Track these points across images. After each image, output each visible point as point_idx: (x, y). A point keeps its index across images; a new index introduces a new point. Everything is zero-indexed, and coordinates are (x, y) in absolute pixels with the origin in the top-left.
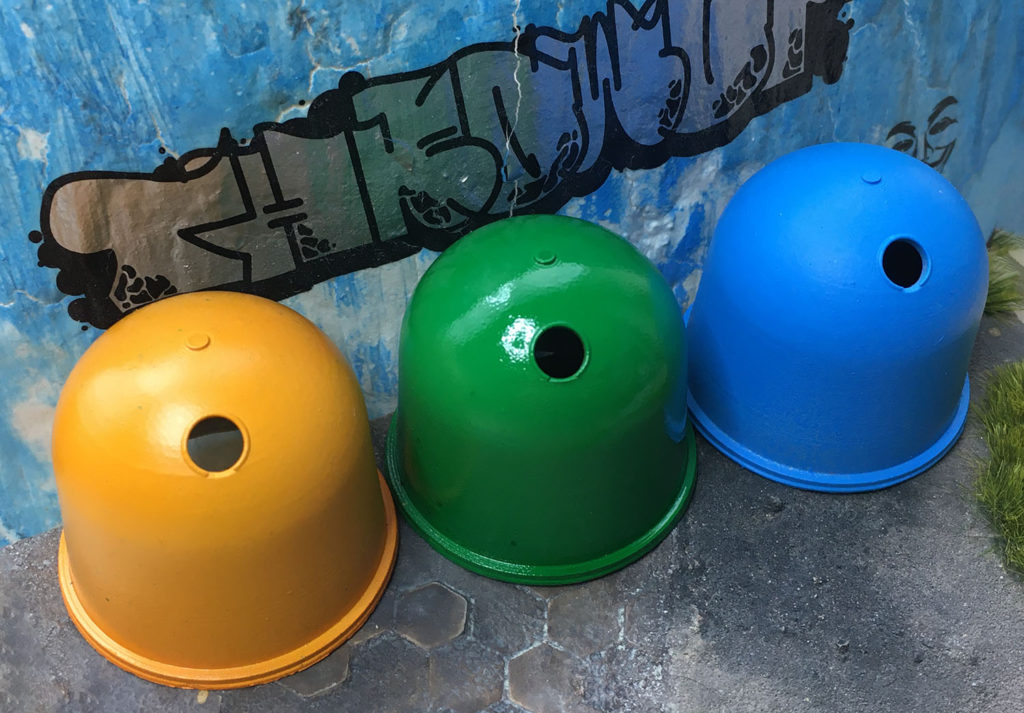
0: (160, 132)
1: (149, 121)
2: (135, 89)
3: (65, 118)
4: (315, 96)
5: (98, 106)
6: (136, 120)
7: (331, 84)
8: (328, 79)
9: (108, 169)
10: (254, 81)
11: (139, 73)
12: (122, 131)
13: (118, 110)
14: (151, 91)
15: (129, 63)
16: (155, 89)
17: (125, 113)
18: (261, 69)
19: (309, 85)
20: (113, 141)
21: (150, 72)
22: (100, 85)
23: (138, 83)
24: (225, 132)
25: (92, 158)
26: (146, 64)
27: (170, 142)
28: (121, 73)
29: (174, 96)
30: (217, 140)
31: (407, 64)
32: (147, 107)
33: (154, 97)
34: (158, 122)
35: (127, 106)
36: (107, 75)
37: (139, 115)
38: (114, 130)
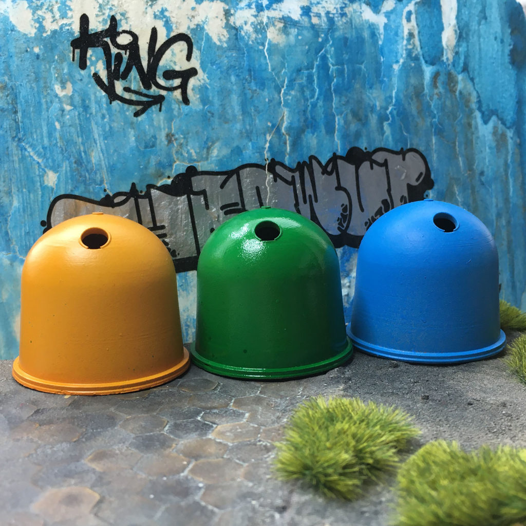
0: (105, 182)
1: (102, 175)
2: (98, 159)
3: (66, 167)
4: (175, 175)
5: (81, 164)
6: (96, 173)
7: (182, 170)
8: (181, 168)
9: (80, 195)
10: (149, 163)
11: (100, 152)
12: (89, 178)
13: (89, 168)
14: (104, 160)
15: (97, 147)
16: (106, 160)
17: (92, 170)
18: (152, 157)
19: (172, 169)
20: (84, 182)
21: (105, 152)
22: (83, 154)
23: (99, 156)
24: (133, 185)
25: (74, 188)
26: (104, 147)
27: (109, 186)
28: (93, 150)
29: (113, 164)
30: (129, 188)
31: (217, 168)
32: (101, 168)
33: (105, 163)
34: (105, 176)
35: (93, 167)
36: (87, 150)
37: (98, 171)
38: (86, 177)
